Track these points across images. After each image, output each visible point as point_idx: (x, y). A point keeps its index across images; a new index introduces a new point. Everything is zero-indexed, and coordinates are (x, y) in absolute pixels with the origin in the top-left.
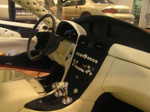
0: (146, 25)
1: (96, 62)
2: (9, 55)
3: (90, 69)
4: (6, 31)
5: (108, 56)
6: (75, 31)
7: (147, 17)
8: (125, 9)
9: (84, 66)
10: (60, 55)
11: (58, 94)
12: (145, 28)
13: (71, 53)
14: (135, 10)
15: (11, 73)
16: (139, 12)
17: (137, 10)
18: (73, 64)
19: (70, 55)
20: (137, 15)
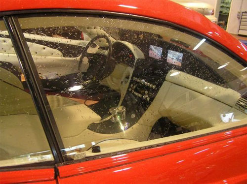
0: (237, 29)
1: (154, 87)
2: (47, 78)
3: (148, 94)
4: (44, 48)
5: (165, 82)
6: (131, 53)
7: (240, 17)
8: (202, 9)
9: (142, 92)
10: (114, 79)
11: (115, 120)
12: (236, 35)
13: (127, 77)
14: (222, 5)
15: (58, 100)
16: (228, 7)
17: (224, 5)
18: (130, 90)
19: (126, 80)
20: (225, 13)
